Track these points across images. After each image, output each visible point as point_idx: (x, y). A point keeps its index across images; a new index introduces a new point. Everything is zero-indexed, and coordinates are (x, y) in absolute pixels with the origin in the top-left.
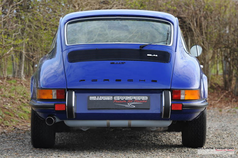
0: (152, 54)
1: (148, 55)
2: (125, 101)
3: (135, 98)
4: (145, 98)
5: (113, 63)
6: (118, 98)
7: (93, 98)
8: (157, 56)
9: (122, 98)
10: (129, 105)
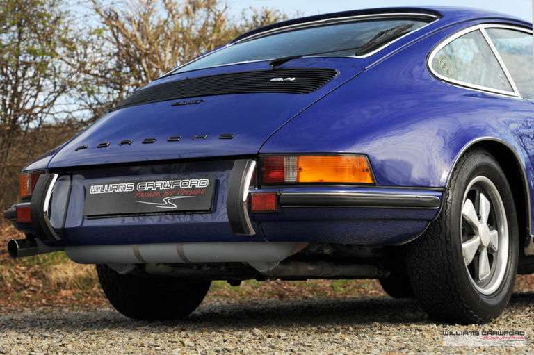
0: (284, 77)
2: (158, 194)
3: (181, 183)
4: (202, 183)
6: (146, 186)
7: (96, 189)
8: (293, 79)
9: (154, 186)
10: (165, 203)
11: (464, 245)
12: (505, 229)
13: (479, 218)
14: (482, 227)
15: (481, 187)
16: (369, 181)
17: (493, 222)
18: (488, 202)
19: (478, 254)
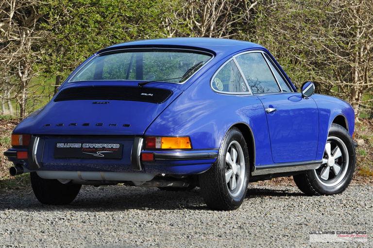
0: (147, 93)
1: (142, 94)
2: (94, 149)
3: (105, 145)
4: (116, 146)
5: (96, 103)
6: (87, 145)
7: (60, 145)
8: (152, 95)
9: (92, 145)
10: (98, 154)
11: (226, 174)
12: (243, 163)
13: (233, 161)
14: (234, 165)
15: (234, 146)
16: (190, 147)
17: (238, 161)
18: (236, 153)
19: (232, 178)
